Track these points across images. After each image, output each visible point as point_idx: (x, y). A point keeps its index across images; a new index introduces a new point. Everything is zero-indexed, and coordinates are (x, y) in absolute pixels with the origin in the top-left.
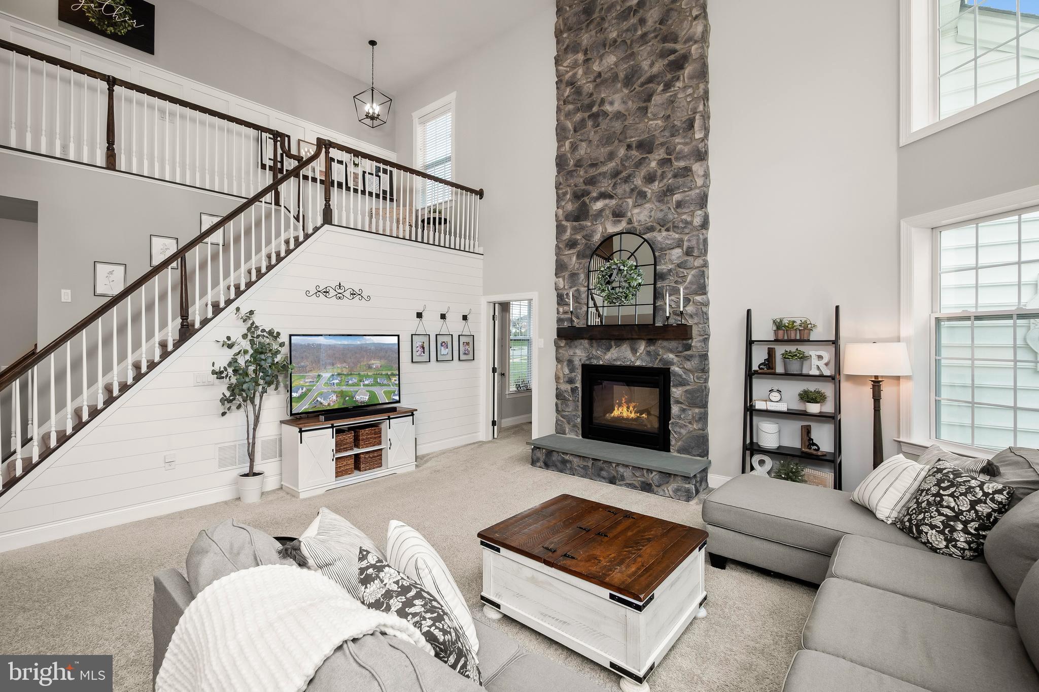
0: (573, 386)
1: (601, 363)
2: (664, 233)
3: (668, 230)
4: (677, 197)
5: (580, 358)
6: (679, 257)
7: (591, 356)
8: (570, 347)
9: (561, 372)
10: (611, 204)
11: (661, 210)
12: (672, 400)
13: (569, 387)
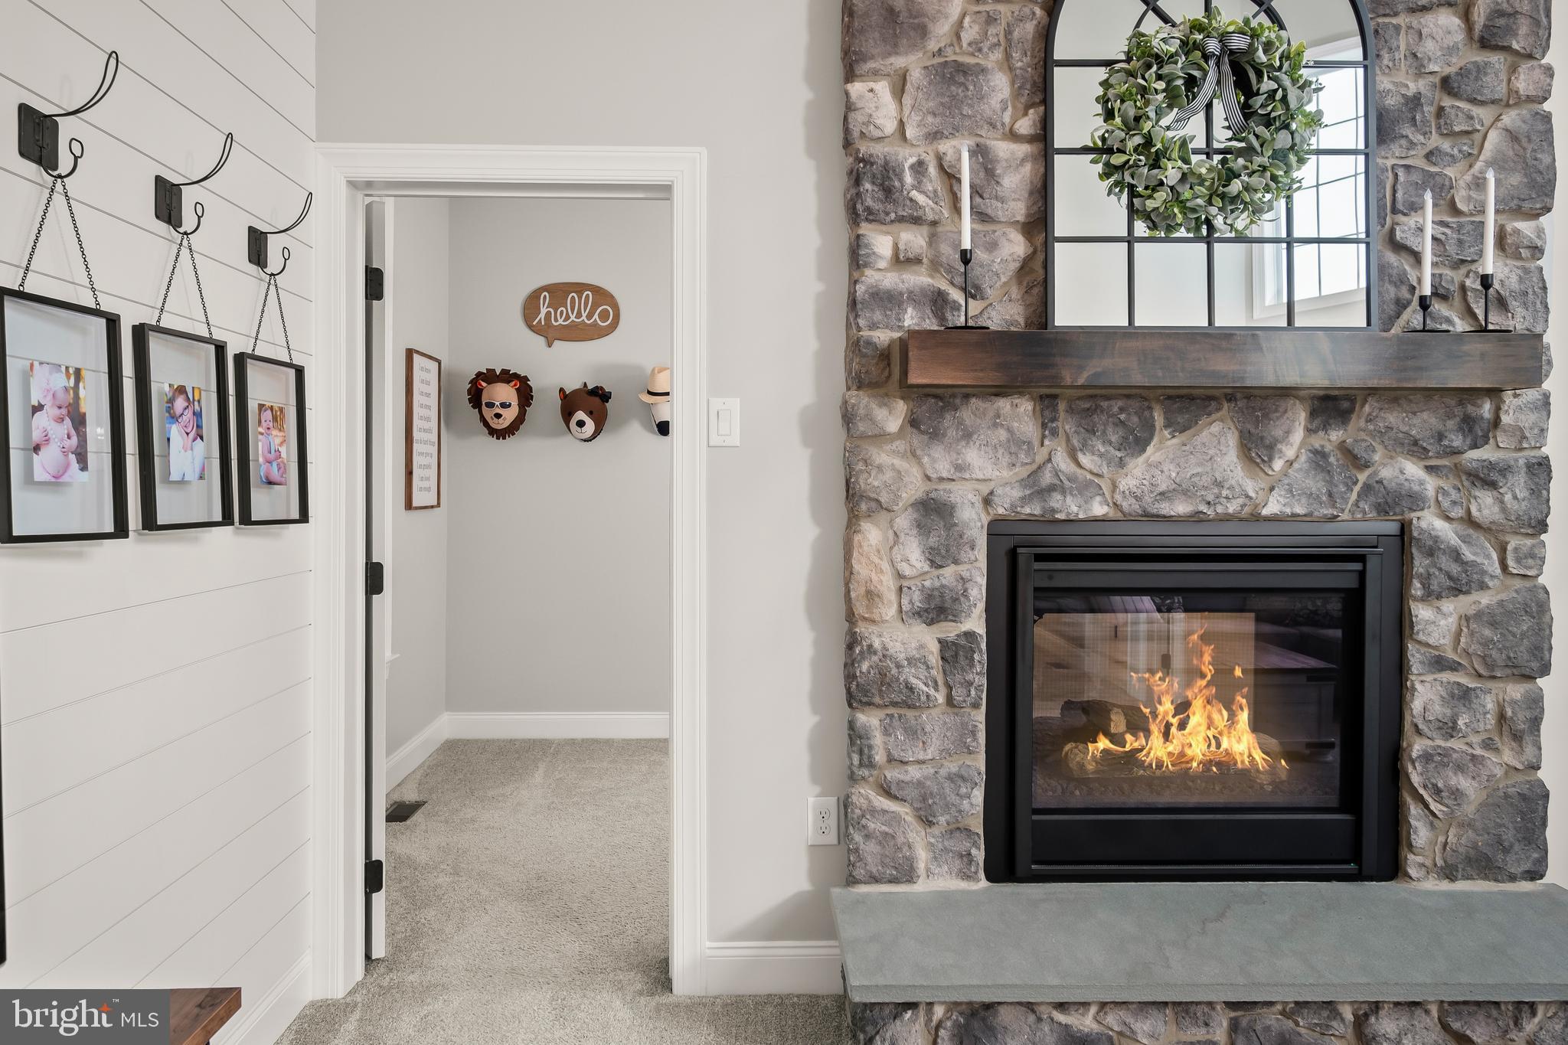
0: (950, 630)
1: (1099, 509)
5: (985, 489)
7: (1047, 478)
8: (935, 435)
9: (885, 566)
12: (1415, 657)
13: (926, 639)
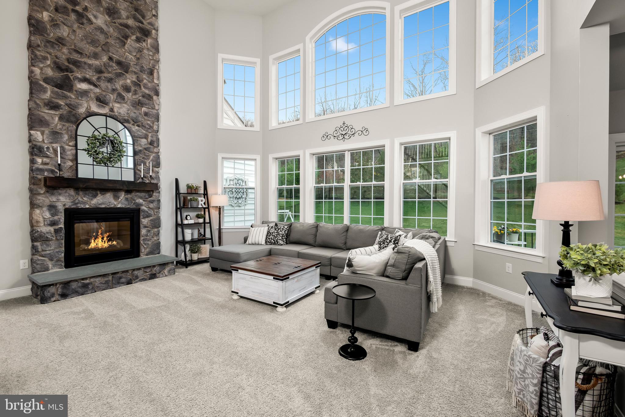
0: (56, 227)
1: (87, 206)
2: (137, 128)
3: (138, 126)
4: (144, 109)
5: (64, 203)
6: (145, 144)
7: (77, 201)
8: (52, 194)
9: (41, 216)
10: (95, 91)
11: (135, 113)
12: (141, 226)
13: (52, 229)
